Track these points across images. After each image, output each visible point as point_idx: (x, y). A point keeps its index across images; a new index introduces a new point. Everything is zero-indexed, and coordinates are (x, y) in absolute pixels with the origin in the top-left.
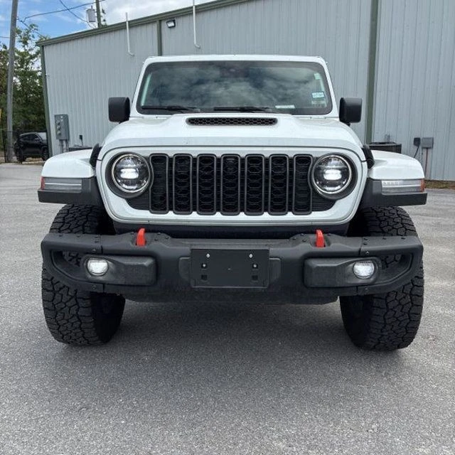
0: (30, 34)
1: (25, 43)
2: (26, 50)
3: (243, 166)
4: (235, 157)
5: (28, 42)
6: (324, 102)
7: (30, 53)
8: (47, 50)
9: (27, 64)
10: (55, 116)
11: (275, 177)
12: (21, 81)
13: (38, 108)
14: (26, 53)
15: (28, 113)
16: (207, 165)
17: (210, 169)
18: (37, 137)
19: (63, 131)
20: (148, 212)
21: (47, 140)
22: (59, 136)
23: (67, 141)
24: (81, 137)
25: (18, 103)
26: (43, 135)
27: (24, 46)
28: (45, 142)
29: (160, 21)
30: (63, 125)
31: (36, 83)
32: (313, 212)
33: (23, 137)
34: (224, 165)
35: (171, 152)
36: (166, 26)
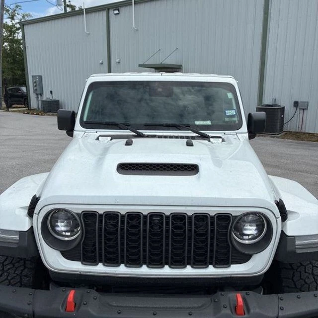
0: (16, 12)
1: (12, 18)
2: (13, 24)
3: (167, 223)
4: (160, 215)
5: (15, 18)
6: (236, 119)
7: (16, 26)
8: (26, 28)
9: (14, 34)
10: (33, 76)
11: (197, 234)
12: (10, 46)
13: (22, 66)
14: (13, 26)
15: (15, 69)
16: (134, 223)
17: (137, 226)
18: (20, 90)
19: (38, 88)
20: (79, 263)
21: (27, 92)
22: (35, 91)
23: (41, 94)
24: (51, 92)
25: (8, 62)
26: (24, 89)
27: (11, 21)
28: (26, 94)
29: (109, 9)
30: (38, 83)
31: (20, 48)
32: (232, 266)
33: (10, 89)
34: (150, 223)
35: (101, 210)
36: (113, 13)
